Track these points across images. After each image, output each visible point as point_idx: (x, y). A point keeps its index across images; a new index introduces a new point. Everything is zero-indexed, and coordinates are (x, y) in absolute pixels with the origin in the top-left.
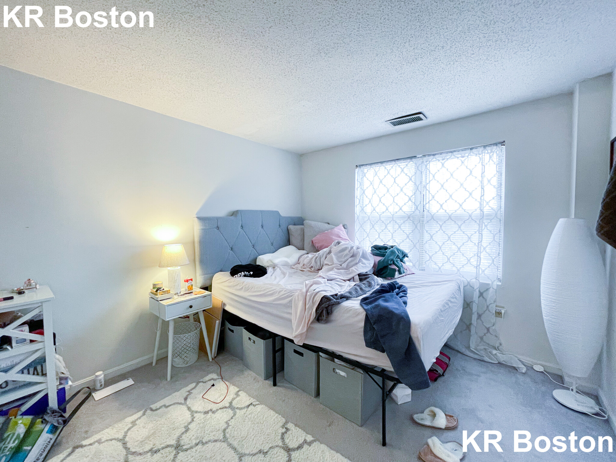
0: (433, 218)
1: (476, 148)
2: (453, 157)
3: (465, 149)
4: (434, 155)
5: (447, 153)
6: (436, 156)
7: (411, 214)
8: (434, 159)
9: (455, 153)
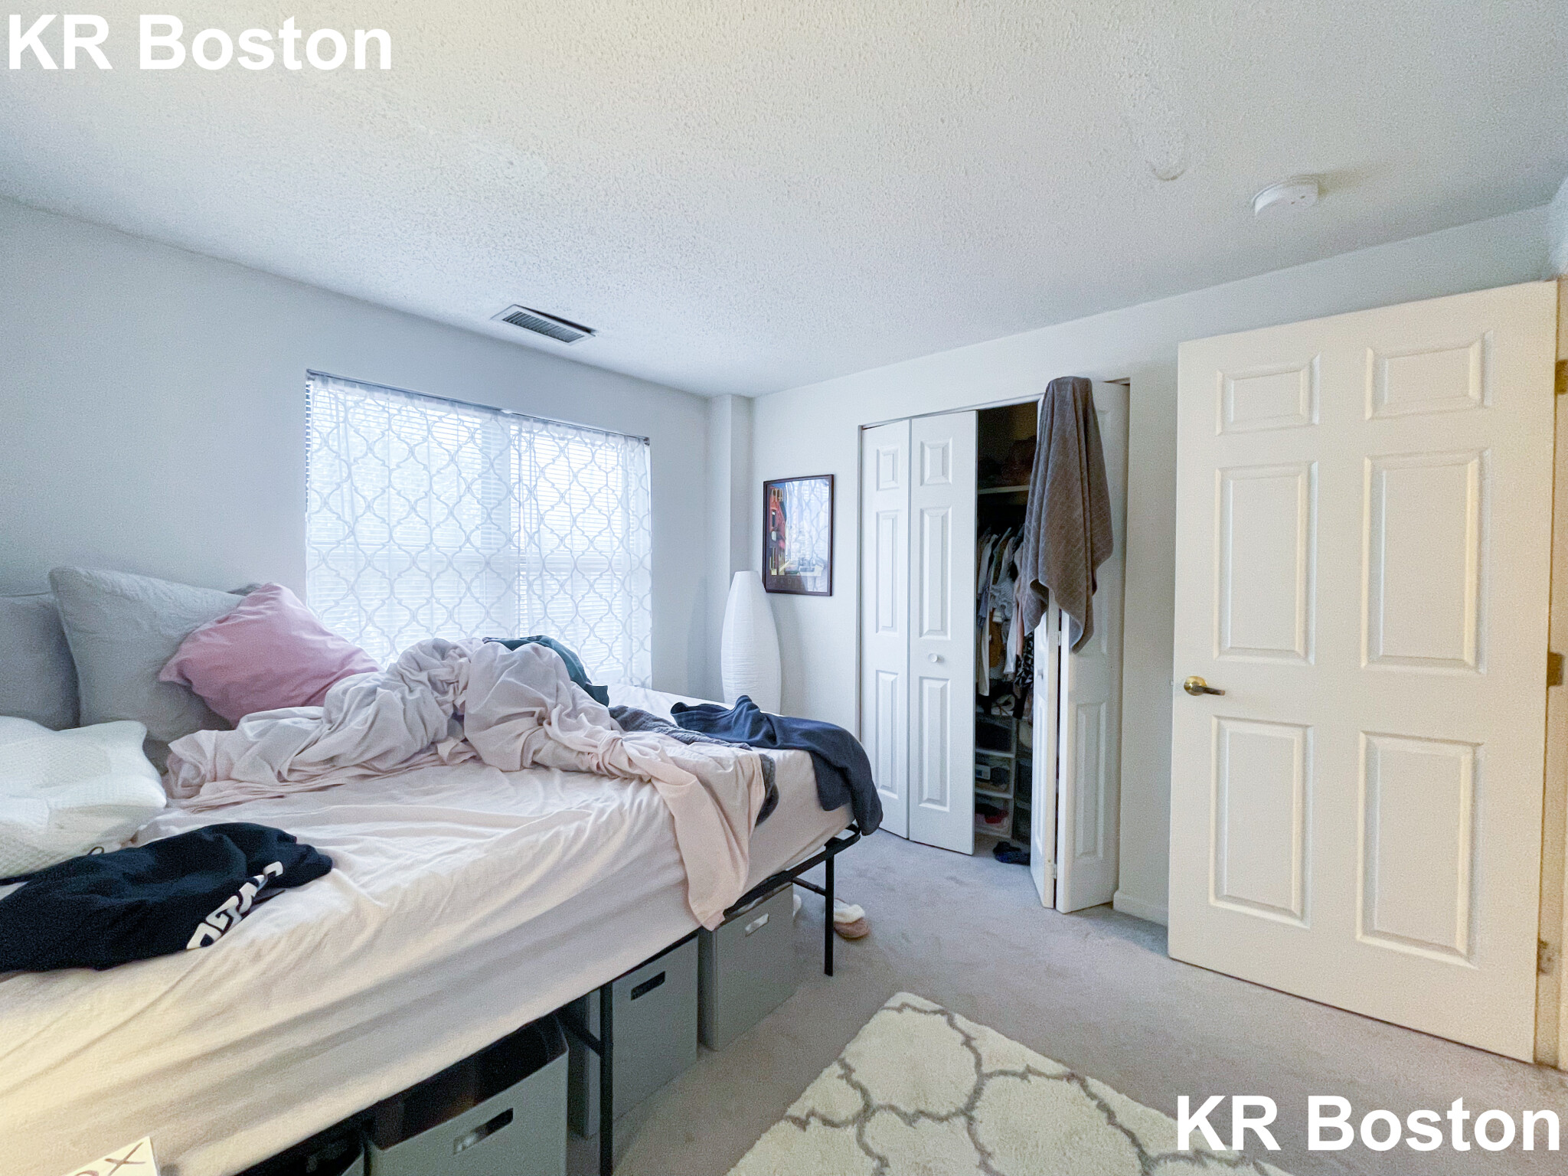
0: (544, 567)
1: (615, 435)
2: (577, 439)
3: (596, 432)
4: (545, 422)
5: (570, 427)
6: (550, 427)
7: (493, 555)
8: (545, 433)
9: (583, 433)
